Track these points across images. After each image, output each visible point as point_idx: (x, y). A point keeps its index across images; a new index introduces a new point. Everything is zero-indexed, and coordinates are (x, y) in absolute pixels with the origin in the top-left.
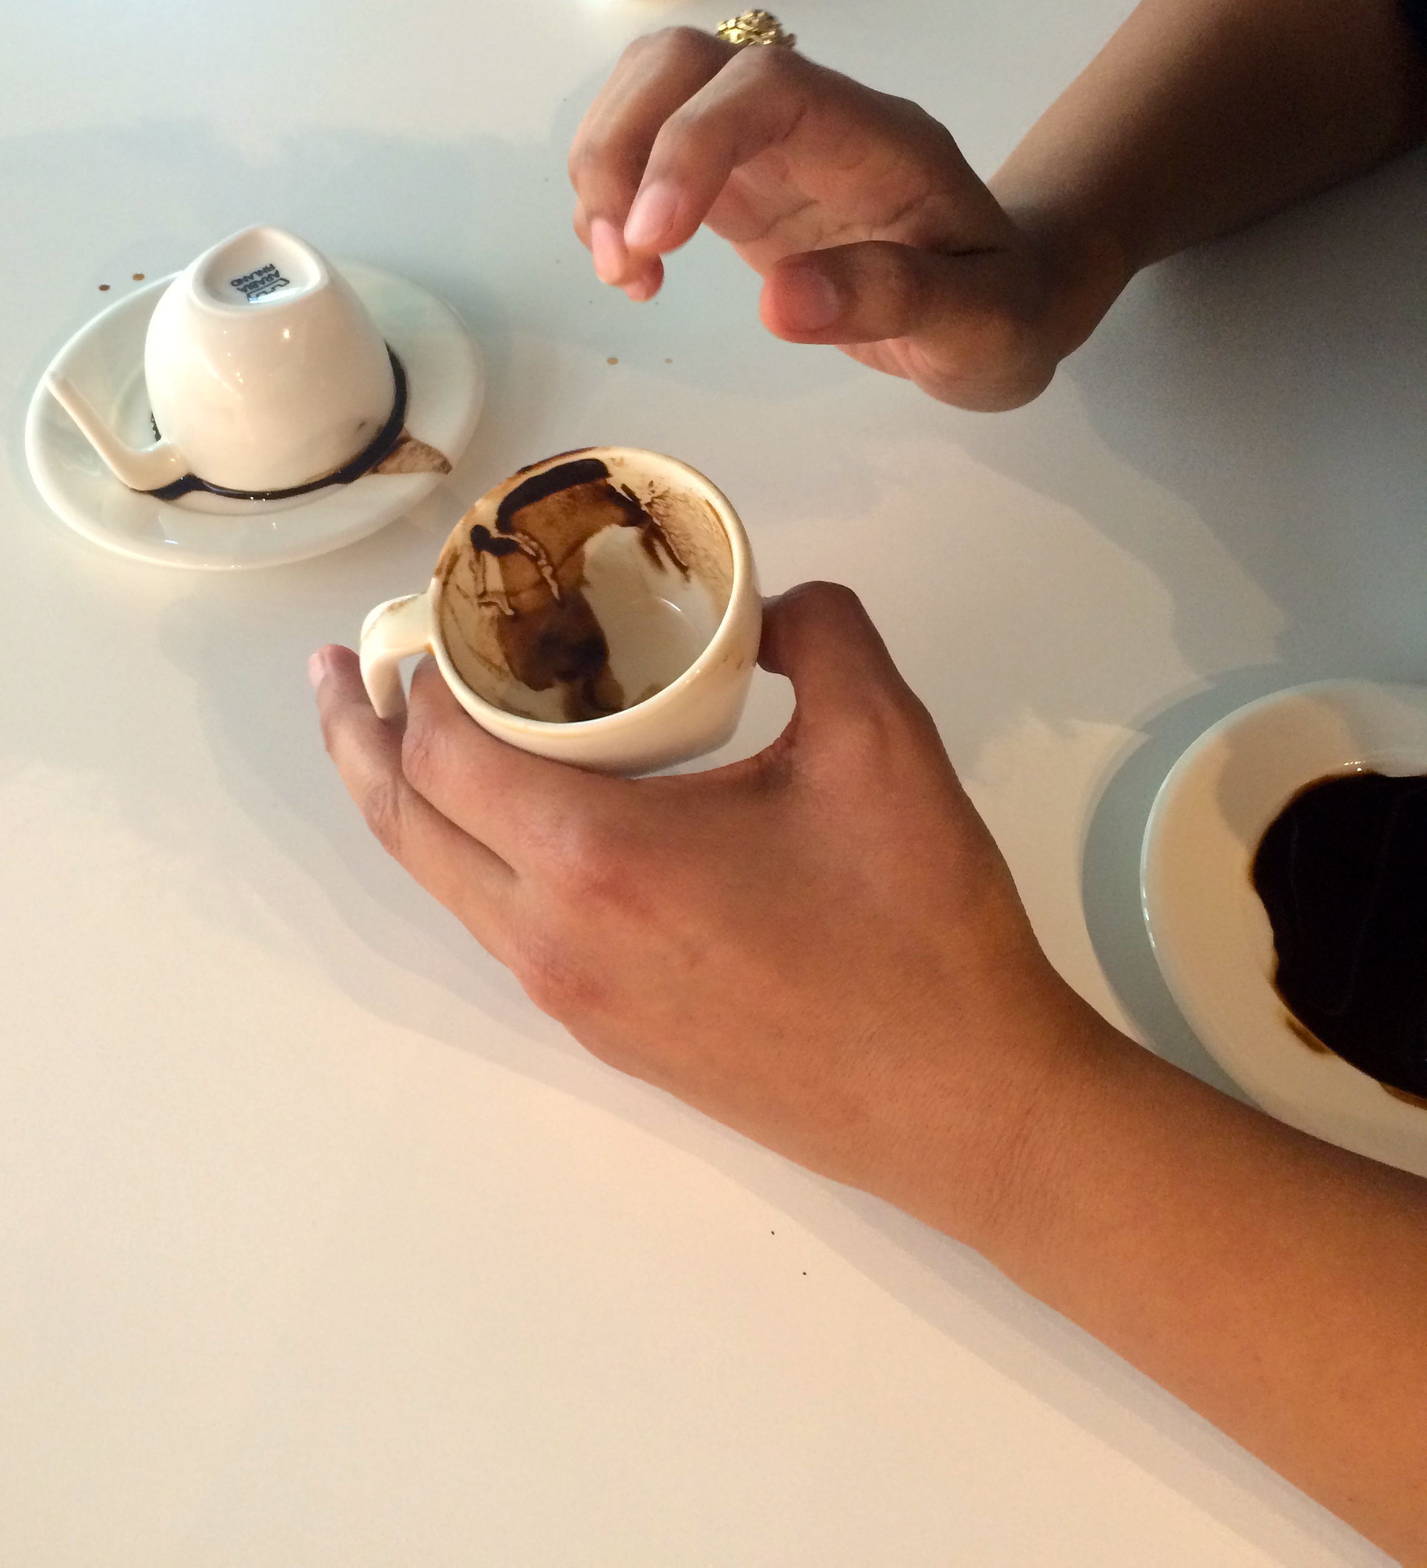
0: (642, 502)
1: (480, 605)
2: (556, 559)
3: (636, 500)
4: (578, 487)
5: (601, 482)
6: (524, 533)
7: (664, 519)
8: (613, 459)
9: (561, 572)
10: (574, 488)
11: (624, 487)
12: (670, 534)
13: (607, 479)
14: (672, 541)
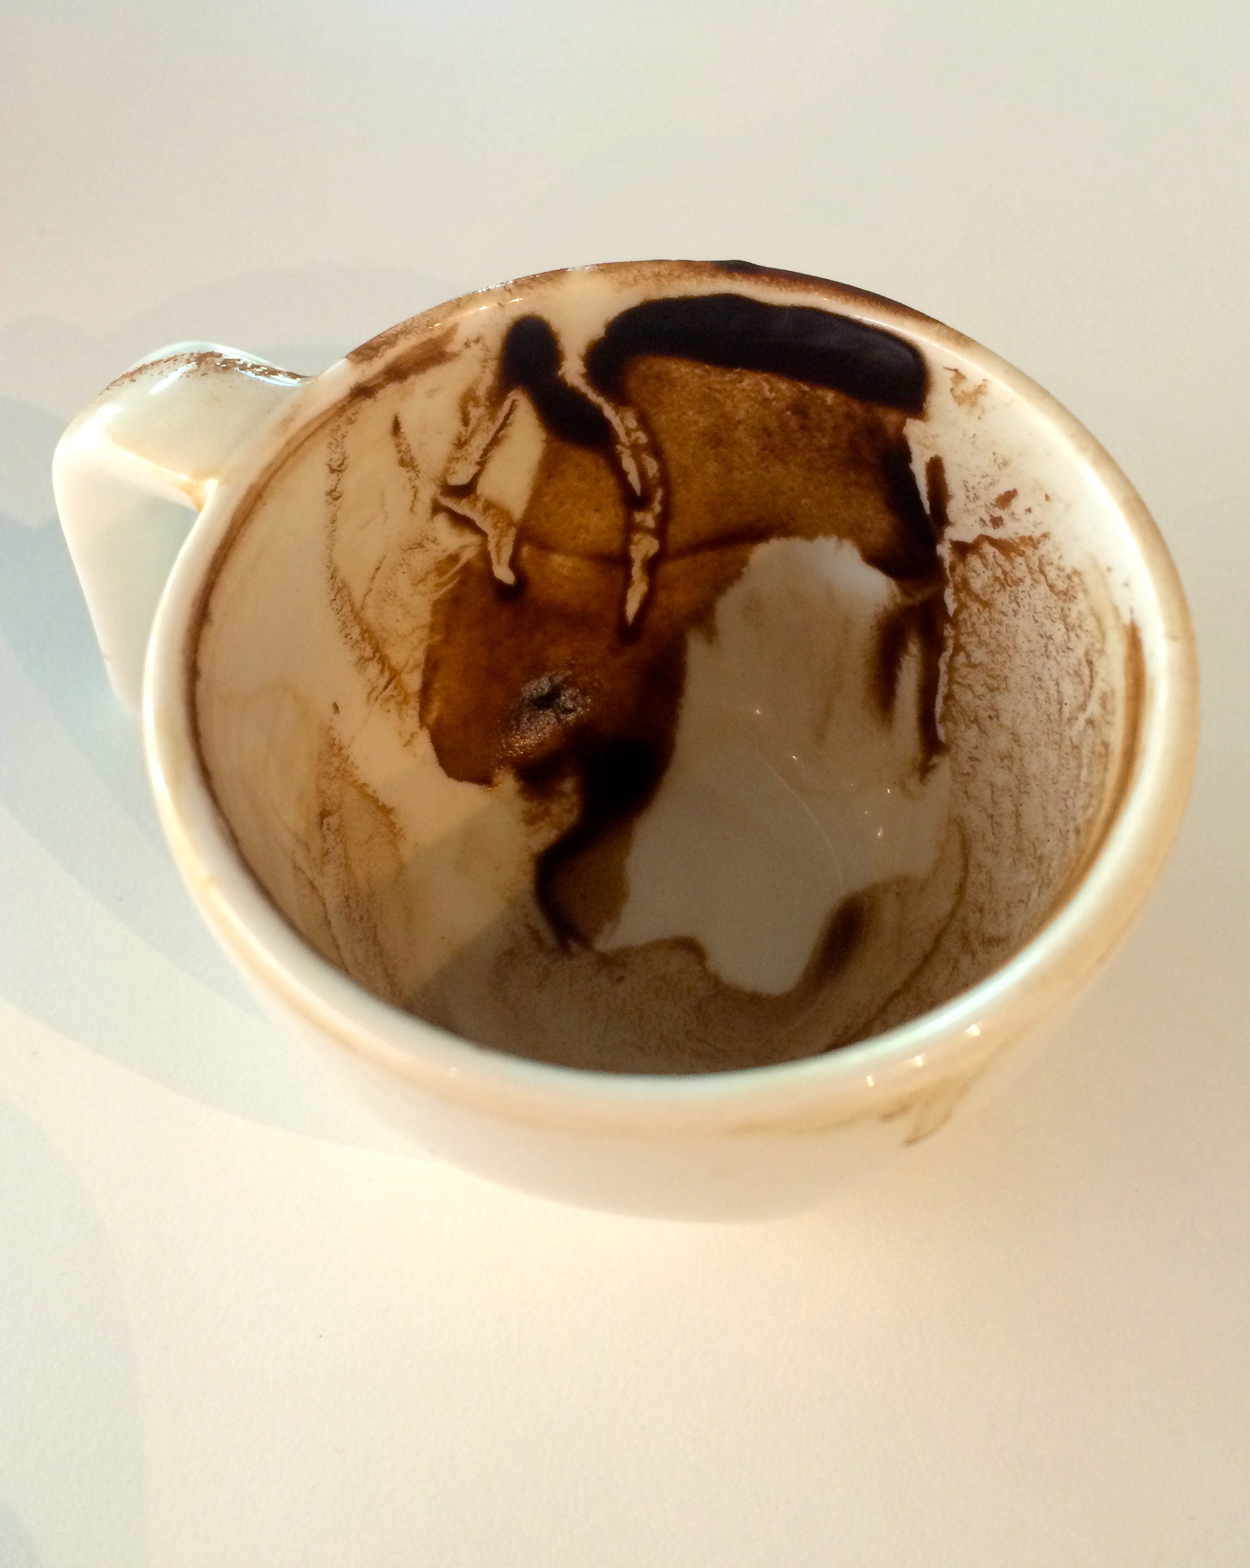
0: (952, 534)
1: (437, 508)
2: (679, 534)
3: (940, 518)
4: (830, 397)
5: (890, 418)
6: (644, 422)
7: (975, 607)
8: (959, 376)
9: (670, 569)
10: (820, 392)
11: (936, 468)
12: (958, 648)
13: (908, 418)
14: (951, 668)
